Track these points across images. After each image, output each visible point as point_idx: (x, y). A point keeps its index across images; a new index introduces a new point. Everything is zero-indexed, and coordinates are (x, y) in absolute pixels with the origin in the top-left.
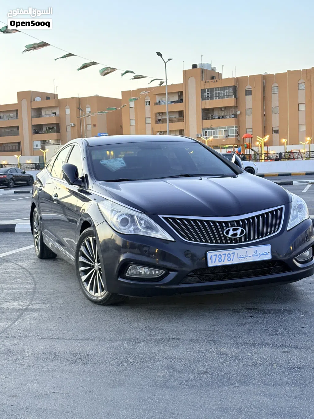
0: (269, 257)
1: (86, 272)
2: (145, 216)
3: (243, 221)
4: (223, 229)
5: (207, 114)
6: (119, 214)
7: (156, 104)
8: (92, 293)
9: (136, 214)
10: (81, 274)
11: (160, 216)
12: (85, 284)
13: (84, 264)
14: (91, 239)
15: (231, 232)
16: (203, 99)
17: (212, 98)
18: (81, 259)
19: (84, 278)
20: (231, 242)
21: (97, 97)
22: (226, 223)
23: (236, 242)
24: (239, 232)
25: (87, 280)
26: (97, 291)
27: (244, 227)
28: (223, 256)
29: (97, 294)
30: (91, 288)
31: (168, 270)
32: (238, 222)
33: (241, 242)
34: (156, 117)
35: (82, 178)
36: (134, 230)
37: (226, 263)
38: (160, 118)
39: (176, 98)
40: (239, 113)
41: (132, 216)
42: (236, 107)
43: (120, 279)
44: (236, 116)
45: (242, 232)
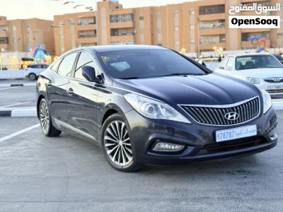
0: (255, 134)
1: (110, 148)
2: (167, 106)
3: (236, 107)
4: (224, 114)
5: (114, 32)
6: (145, 104)
7: (78, 24)
8: (118, 163)
9: (159, 104)
10: (107, 149)
11: (178, 105)
12: (110, 156)
13: (109, 141)
14: (116, 122)
15: (230, 116)
16: (111, 21)
17: (117, 21)
18: (106, 138)
19: (109, 152)
20: (230, 124)
21: (36, 19)
22: (225, 109)
23: (233, 123)
24: (234, 116)
25: (112, 154)
26: (121, 161)
27: (237, 112)
28: (226, 134)
29: (121, 164)
30: (116, 159)
31: (187, 145)
32: (232, 108)
33: (236, 123)
34: (78, 33)
35: (99, 76)
36: (157, 116)
37: (228, 139)
38: (81, 34)
39: (92, 21)
40: (135, 32)
41: (156, 105)
42: (133, 28)
43: (149, 153)
44: (133, 34)
45: (237, 116)
